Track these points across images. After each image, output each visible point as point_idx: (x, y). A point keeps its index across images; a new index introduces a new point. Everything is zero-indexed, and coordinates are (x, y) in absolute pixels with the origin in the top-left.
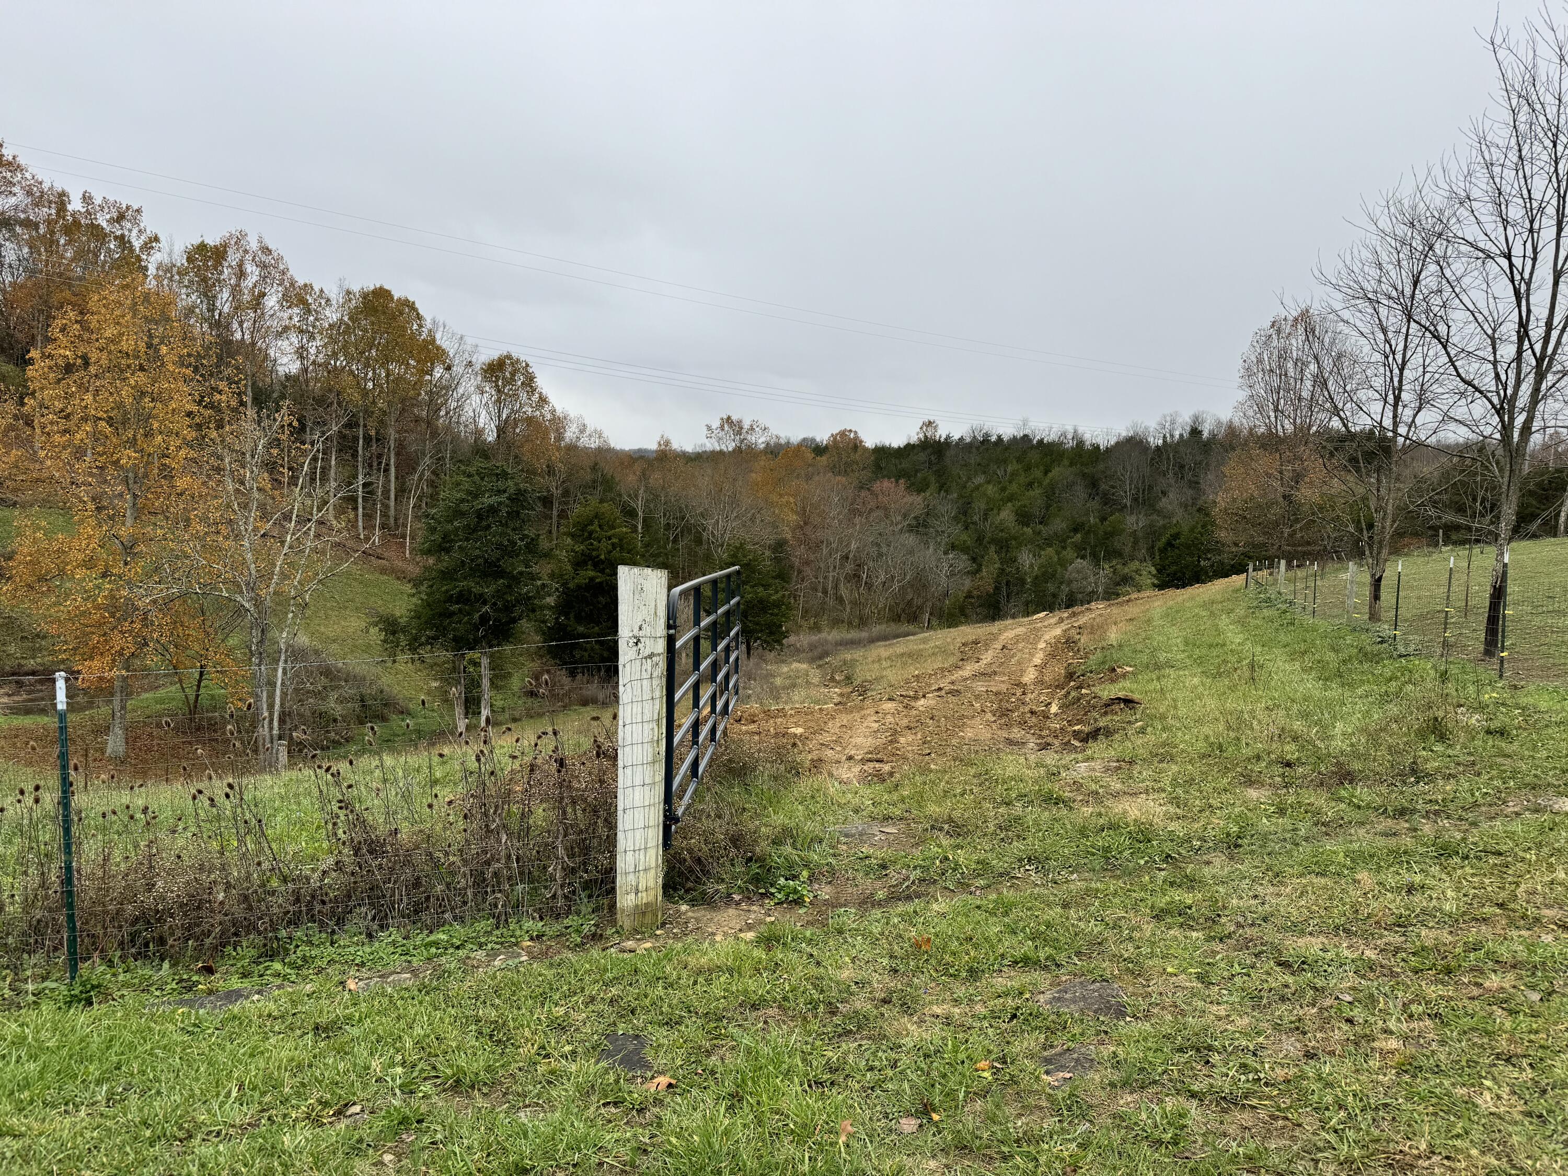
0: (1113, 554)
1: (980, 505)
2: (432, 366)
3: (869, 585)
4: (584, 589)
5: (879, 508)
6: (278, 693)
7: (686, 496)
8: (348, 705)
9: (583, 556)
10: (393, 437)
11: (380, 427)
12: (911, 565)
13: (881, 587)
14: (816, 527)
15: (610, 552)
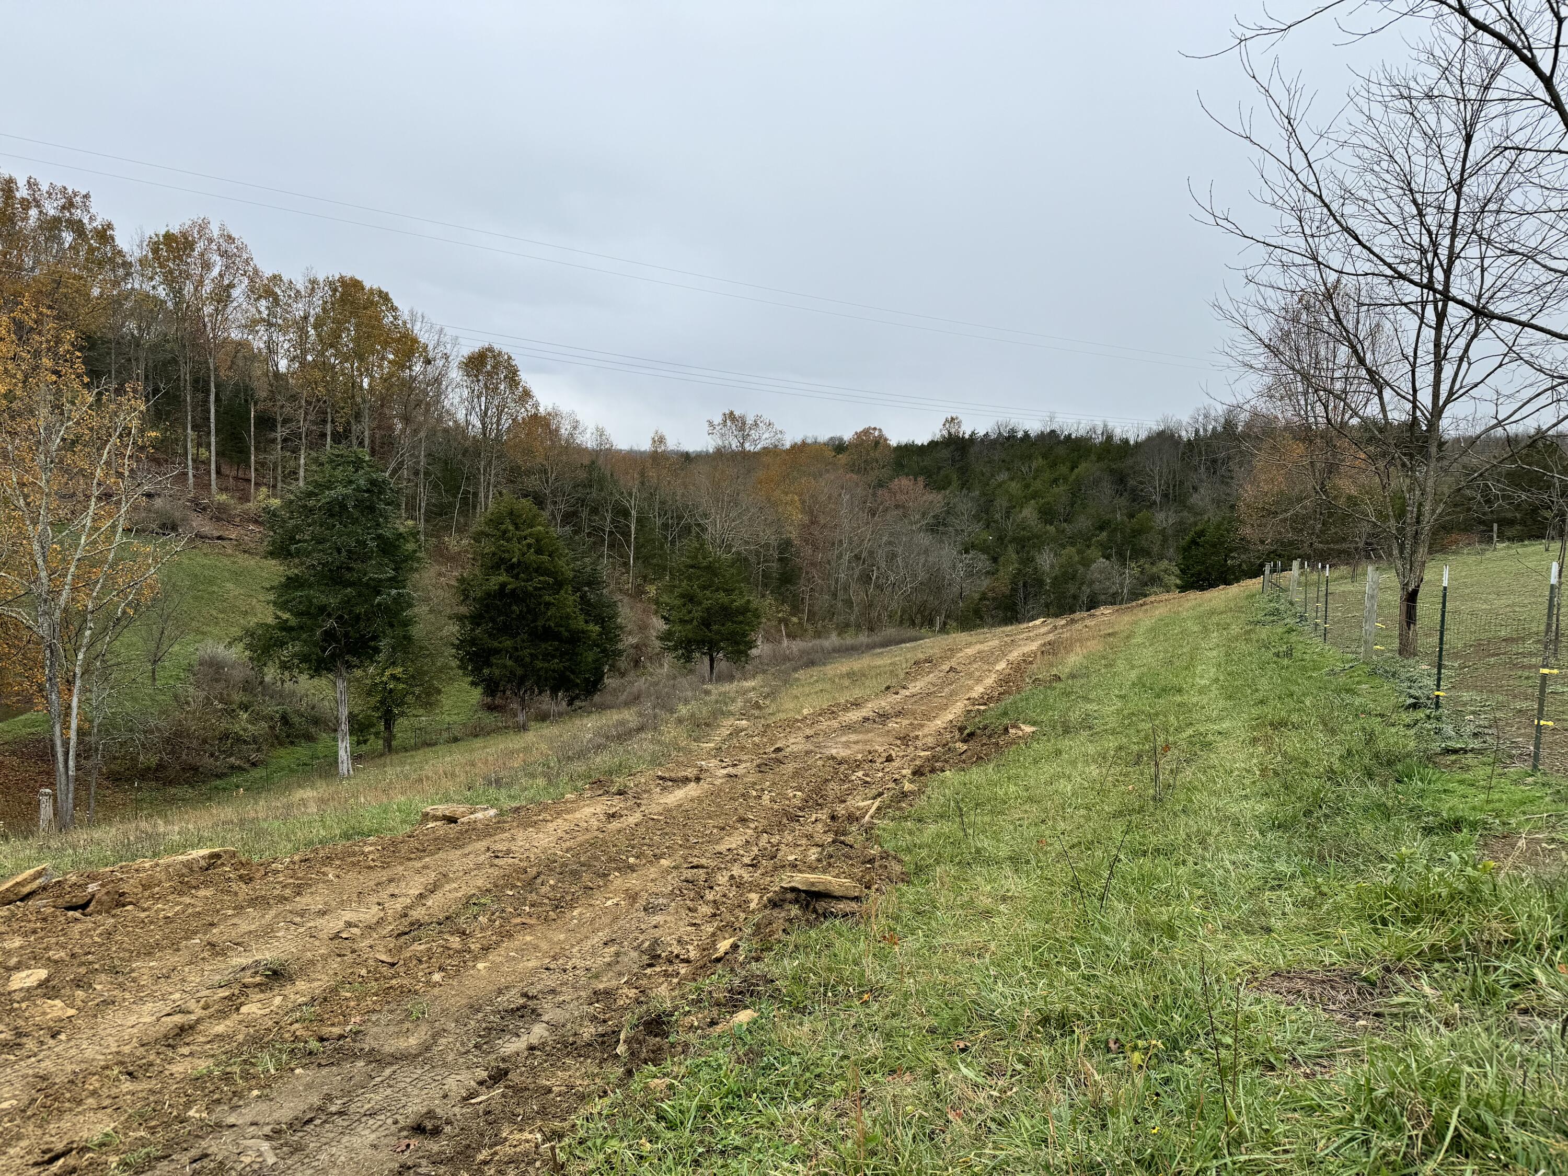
0: (1140, 553)
1: (1001, 502)
2: (410, 360)
3: (879, 587)
4: (495, 597)
5: (897, 507)
6: (74, 725)
7: (683, 495)
8: (263, 724)
9: (496, 559)
10: (366, 433)
11: (349, 423)
12: (924, 565)
13: (890, 589)
14: (824, 526)
15: (524, 554)
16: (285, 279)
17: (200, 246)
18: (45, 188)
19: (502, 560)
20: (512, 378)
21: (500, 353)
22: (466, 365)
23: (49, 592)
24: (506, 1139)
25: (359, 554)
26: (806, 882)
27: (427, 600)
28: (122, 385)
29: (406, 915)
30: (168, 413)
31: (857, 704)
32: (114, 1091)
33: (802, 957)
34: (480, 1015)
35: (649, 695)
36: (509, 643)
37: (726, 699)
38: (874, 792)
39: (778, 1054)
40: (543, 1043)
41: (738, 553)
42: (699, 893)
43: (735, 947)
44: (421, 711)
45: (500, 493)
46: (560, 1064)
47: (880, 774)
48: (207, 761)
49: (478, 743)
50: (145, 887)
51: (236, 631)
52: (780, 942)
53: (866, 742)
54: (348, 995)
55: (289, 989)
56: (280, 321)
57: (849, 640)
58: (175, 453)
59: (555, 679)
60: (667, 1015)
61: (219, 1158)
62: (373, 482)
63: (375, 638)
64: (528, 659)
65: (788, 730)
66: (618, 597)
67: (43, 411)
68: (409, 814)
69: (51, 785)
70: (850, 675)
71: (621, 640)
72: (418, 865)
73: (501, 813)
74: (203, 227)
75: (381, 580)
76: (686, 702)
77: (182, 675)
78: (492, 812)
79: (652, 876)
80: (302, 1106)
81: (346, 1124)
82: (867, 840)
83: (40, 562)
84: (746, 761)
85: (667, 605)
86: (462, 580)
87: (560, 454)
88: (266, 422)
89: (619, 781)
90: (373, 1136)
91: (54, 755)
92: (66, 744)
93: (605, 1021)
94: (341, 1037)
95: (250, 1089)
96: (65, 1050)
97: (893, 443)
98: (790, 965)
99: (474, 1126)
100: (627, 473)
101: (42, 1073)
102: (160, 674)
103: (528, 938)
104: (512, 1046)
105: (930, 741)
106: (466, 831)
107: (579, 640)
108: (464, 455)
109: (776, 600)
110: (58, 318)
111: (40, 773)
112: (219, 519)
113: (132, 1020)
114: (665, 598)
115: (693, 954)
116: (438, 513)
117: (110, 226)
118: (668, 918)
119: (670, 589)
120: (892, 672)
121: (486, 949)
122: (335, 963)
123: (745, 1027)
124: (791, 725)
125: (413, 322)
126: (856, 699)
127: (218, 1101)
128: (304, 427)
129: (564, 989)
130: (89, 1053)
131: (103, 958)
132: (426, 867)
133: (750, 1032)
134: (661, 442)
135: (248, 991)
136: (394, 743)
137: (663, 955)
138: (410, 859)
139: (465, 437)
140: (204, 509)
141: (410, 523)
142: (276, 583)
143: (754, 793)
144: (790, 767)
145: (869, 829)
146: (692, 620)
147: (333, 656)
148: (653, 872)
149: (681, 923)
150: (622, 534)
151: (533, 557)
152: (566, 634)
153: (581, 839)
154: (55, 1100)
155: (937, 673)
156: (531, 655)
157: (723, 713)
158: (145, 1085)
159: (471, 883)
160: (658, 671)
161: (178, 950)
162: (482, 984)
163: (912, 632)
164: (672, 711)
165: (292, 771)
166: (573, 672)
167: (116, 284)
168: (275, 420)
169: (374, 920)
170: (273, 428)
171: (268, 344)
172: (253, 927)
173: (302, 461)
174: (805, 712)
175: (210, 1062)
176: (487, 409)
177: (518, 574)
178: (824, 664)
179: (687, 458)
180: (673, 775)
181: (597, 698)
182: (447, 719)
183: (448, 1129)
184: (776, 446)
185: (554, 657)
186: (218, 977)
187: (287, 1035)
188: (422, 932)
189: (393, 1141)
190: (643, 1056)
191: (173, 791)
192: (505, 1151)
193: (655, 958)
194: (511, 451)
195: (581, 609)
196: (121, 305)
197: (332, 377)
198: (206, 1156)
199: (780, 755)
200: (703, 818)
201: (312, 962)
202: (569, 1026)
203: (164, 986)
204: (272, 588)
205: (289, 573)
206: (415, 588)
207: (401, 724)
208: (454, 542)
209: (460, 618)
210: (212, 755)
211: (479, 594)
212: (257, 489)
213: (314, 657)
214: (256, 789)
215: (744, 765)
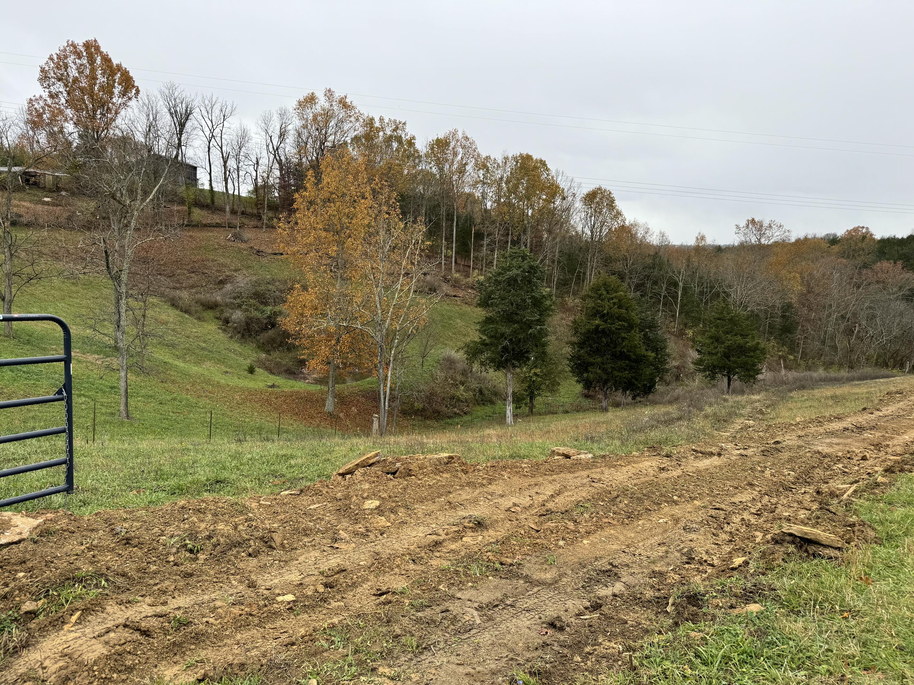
2: (554, 198)
3: (860, 339)
4: (592, 332)
5: (878, 282)
6: (389, 386)
7: (715, 273)
8: (471, 393)
9: (594, 311)
10: (528, 241)
11: (520, 235)
12: (898, 324)
13: (869, 340)
14: (818, 294)
15: (611, 308)
16: (492, 158)
17: (452, 145)
18: (386, 121)
19: (598, 312)
20: (611, 204)
21: (605, 190)
22: (585, 199)
23: (381, 320)
24: (601, 644)
25: (522, 306)
26: (801, 531)
27: (555, 333)
28: (416, 218)
29: (544, 505)
30: (435, 232)
31: (839, 418)
32: (406, 567)
33: (797, 579)
34: (585, 570)
35: (685, 398)
36: (599, 360)
37: (739, 405)
38: (852, 479)
39: (779, 636)
40: (622, 594)
41: (752, 311)
42: (720, 525)
43: (746, 563)
44: (549, 394)
45: (599, 273)
46: (631, 608)
47: (857, 468)
48: (444, 409)
49: (580, 415)
50: (420, 468)
51: (460, 344)
52: (779, 566)
53: (845, 445)
54: (515, 543)
55: (485, 533)
56: (489, 181)
57: (833, 374)
58: (437, 253)
59: (625, 383)
60: (701, 595)
61: (454, 613)
62: (531, 267)
63: (528, 352)
64: (610, 370)
65: (784, 430)
66: (667, 336)
67: (382, 233)
68: (544, 450)
69: (378, 413)
70: (834, 397)
71: (668, 363)
72: (550, 478)
73: (595, 457)
74: (455, 133)
75: (532, 321)
76: (711, 405)
77: (435, 365)
78: (590, 456)
79: (689, 510)
80: (493, 598)
81: (514, 612)
82: (847, 511)
83: (378, 306)
84: (753, 447)
85: (700, 342)
86: (574, 322)
87: (636, 249)
88: (479, 236)
89: (666, 449)
90: (528, 623)
91: (380, 399)
92: (385, 394)
93: (659, 590)
94: (511, 565)
95: (468, 582)
96: (387, 542)
97: (878, 237)
98: (788, 582)
99: (583, 631)
100: (679, 259)
101: (377, 551)
102: (426, 363)
103: (612, 532)
104: (604, 592)
105: (899, 450)
106: (576, 464)
107: (641, 361)
108: (579, 251)
109: (778, 343)
110: (389, 186)
111: (373, 407)
112: (455, 286)
113: (414, 534)
114: (699, 338)
115: (716, 562)
116: (563, 284)
117: (414, 138)
118: (699, 537)
119: (703, 333)
120: (868, 398)
121: (588, 533)
122: (508, 524)
123: (755, 614)
124: (788, 427)
125: (557, 176)
126: (838, 415)
127: (453, 584)
128: (497, 237)
129: (634, 565)
130: (396, 546)
131: (402, 500)
132: (554, 480)
133: (758, 618)
134: (702, 239)
135: (467, 530)
136: (534, 410)
137: (696, 558)
138: (546, 475)
139: (581, 241)
140: (448, 281)
141: (548, 289)
142: (480, 320)
143: (759, 469)
144: (785, 455)
145: (848, 504)
146: (717, 353)
147: (506, 360)
148: (689, 507)
149: (708, 542)
150: (672, 297)
151: (616, 310)
152: (634, 357)
153: (643, 480)
154: (382, 565)
155: (906, 402)
156: (612, 367)
157: (736, 414)
158: (419, 568)
159: (579, 494)
160: (692, 383)
161: (434, 502)
162: (586, 552)
163: (885, 371)
164: (701, 409)
165: (483, 419)
166: (637, 380)
167: (414, 167)
168: (484, 235)
169: (528, 505)
170: (482, 239)
171: (483, 193)
172: (468, 497)
173: (496, 256)
174: (798, 419)
175: (449, 563)
176: (594, 224)
177: (607, 320)
178: (813, 389)
179: (719, 249)
180: (703, 450)
181: (650, 397)
182: (562, 400)
183: (568, 629)
184: (784, 241)
185: (625, 370)
186: (452, 520)
187: (485, 558)
188: (553, 515)
189: (539, 628)
190: (686, 616)
191: (428, 422)
192: (600, 650)
193: (690, 560)
194: (607, 248)
195: (644, 343)
196: (416, 178)
197: (513, 210)
198: (448, 611)
199: (778, 446)
200: (723, 479)
201: (497, 521)
202: (637, 588)
203: (428, 520)
204: (479, 323)
205: (487, 315)
206: (549, 326)
207: (538, 400)
208: (571, 301)
209: (573, 344)
210: (446, 406)
211: (584, 331)
212: (473, 271)
213: (497, 360)
214: (467, 426)
215: (752, 450)
